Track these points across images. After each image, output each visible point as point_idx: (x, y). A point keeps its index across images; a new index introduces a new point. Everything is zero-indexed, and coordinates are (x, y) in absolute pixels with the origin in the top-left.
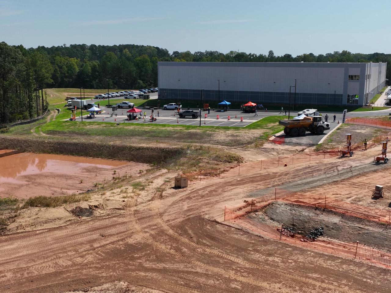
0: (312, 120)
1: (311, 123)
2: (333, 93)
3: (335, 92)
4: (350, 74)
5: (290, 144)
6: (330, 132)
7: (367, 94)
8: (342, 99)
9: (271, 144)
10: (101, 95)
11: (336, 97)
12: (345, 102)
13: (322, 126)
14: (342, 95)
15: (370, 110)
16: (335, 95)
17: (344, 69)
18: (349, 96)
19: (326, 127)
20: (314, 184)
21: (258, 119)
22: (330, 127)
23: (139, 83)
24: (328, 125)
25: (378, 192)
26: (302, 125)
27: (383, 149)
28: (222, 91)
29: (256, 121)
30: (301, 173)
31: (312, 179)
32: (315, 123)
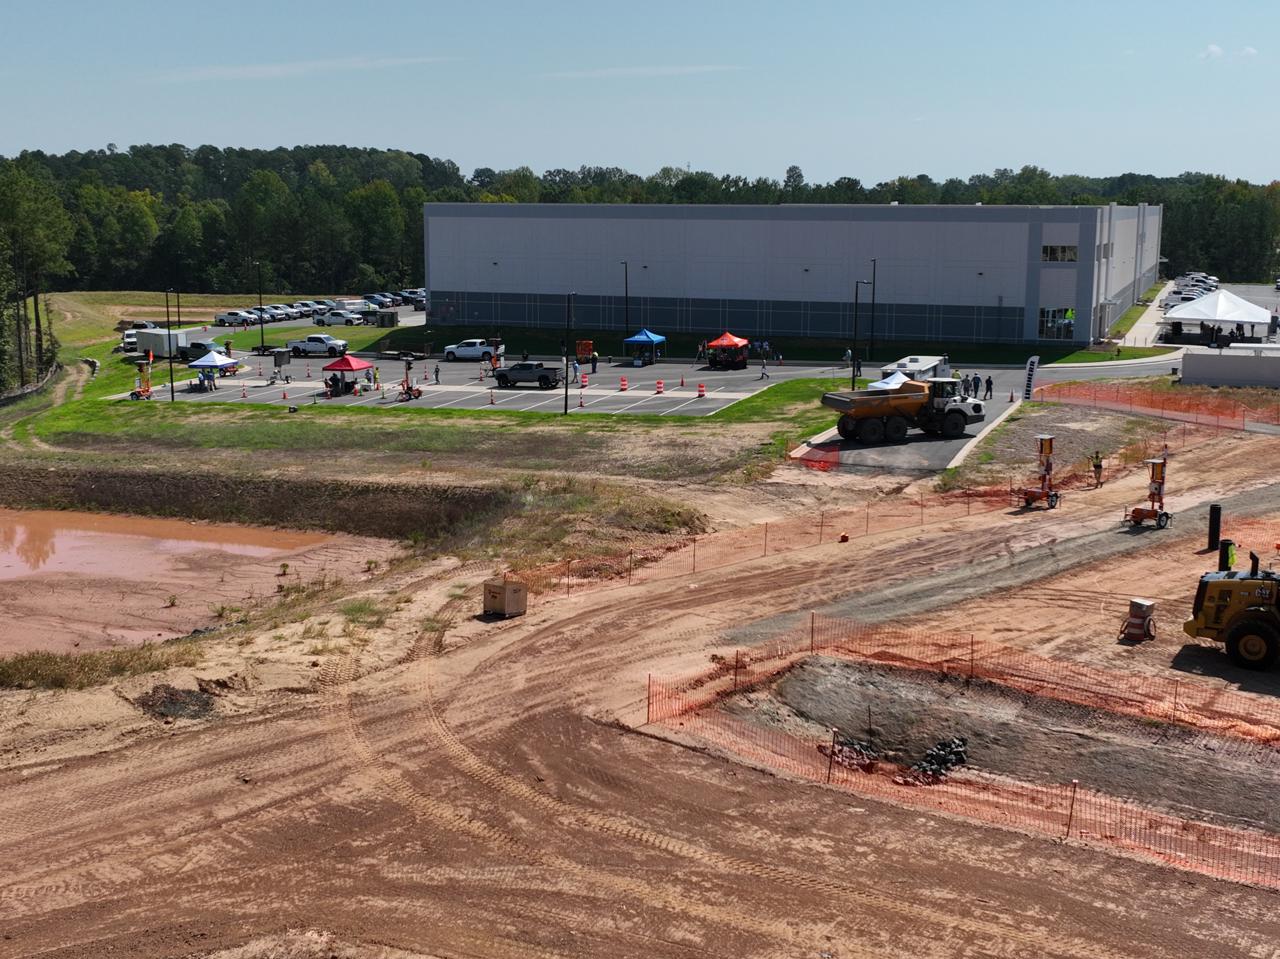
0: (927, 391)
1: (925, 400)
2: (997, 305)
3: (1001, 299)
4: (1047, 242)
5: (858, 471)
6: (984, 431)
7: (1103, 307)
8: (1021, 322)
9: (796, 472)
10: (237, 314)
11: (1002, 316)
12: (1031, 333)
13: (960, 412)
14: (1022, 309)
15: (1111, 359)
16: (1000, 311)
17: (1026, 226)
18: (1043, 312)
19: (974, 414)
20: (936, 599)
21: (754, 391)
22: (983, 412)
23: (363, 273)
24: (977, 408)
25: (1137, 621)
26: (895, 408)
27: (1153, 481)
28: (637, 300)
29: (747, 395)
30: (893, 563)
31: (928, 583)
32: (937, 400)
